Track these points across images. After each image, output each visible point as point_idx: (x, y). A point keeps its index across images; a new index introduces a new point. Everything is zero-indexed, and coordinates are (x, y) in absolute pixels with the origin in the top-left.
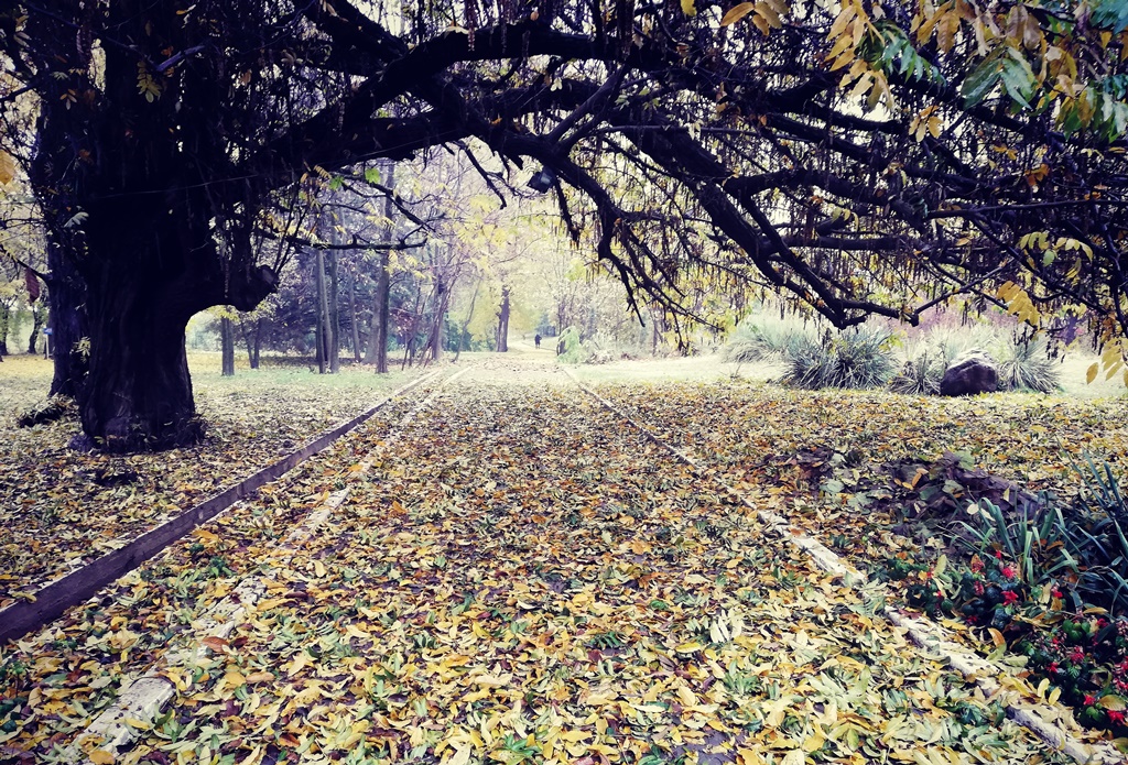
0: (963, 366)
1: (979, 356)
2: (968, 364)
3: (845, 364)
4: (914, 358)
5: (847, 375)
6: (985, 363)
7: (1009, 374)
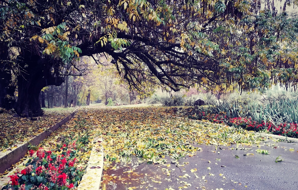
0: (198, 100)
1: (201, 98)
2: (199, 100)
3: (175, 101)
4: (189, 100)
5: (176, 104)
6: (202, 100)
7: (207, 102)
